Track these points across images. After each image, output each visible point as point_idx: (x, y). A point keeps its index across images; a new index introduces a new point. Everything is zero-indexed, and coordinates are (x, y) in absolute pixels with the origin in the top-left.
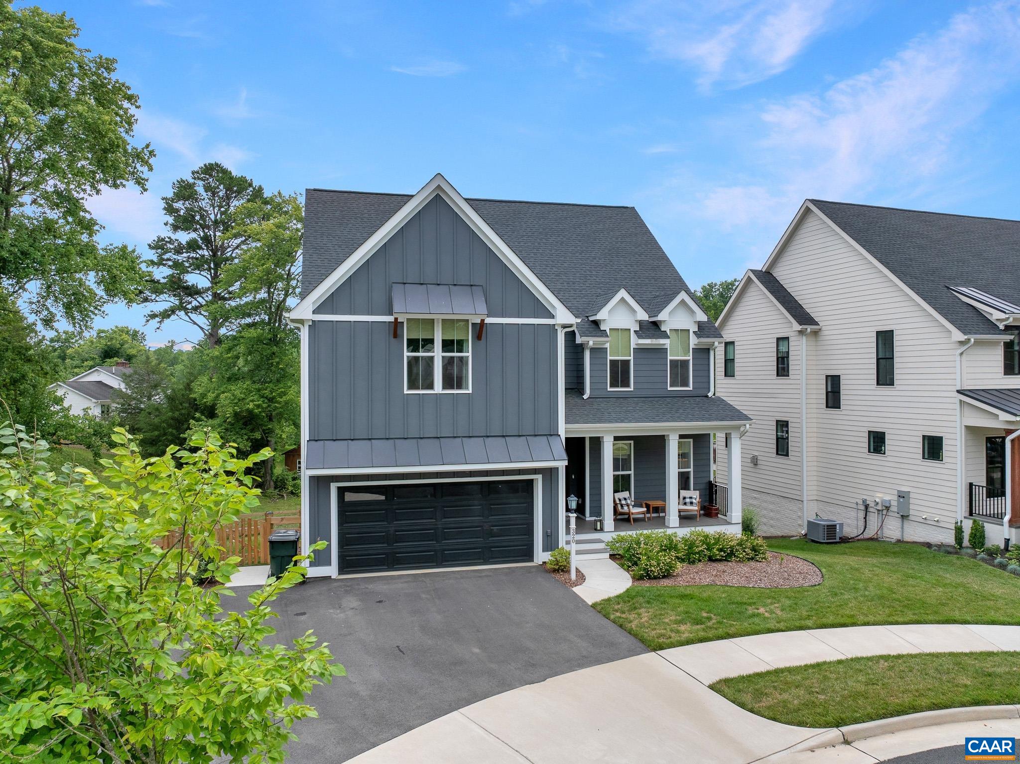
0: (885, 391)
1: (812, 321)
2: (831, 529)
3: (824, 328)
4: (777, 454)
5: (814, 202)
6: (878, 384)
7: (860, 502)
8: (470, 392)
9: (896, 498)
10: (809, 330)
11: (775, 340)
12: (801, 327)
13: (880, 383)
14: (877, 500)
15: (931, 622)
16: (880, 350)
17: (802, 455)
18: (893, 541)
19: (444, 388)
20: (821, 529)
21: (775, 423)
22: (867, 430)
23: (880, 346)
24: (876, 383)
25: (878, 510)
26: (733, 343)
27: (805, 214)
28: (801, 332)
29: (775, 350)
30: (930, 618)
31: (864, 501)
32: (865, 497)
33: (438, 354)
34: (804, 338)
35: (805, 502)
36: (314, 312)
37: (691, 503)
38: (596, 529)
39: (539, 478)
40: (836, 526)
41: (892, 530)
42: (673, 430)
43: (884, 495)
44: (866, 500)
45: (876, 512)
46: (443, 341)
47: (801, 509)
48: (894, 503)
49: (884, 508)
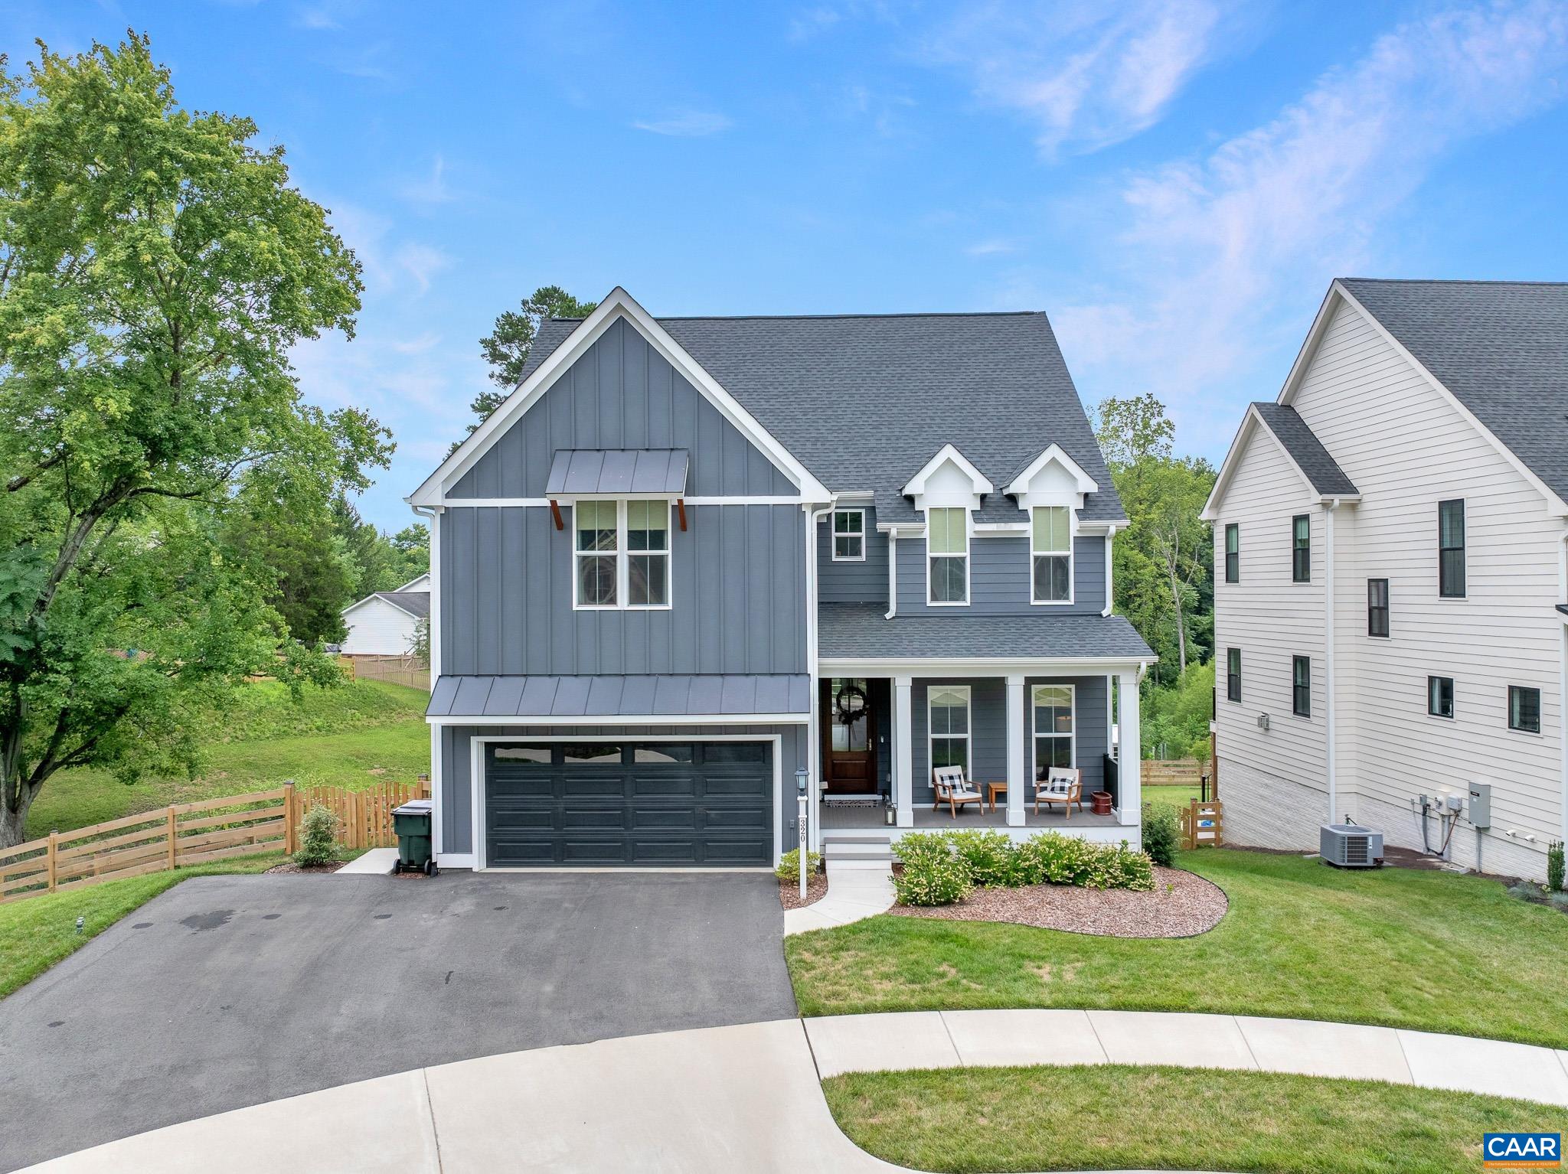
0: (1452, 605)
1: (1347, 487)
2: (1357, 844)
3: (1365, 498)
4: (1295, 712)
5: (1347, 283)
6: (1442, 594)
7: (1417, 800)
8: (669, 607)
9: (1465, 795)
10: (1337, 502)
11: (1290, 521)
12: (1321, 497)
13: (1447, 592)
14: (1440, 798)
15: (1331, 1019)
16: (1447, 532)
17: (1328, 714)
18: (1462, 871)
19: (632, 602)
20: (1338, 843)
21: (1291, 661)
22: (1426, 674)
23: (1447, 525)
24: (1438, 593)
25: (1443, 816)
26: (1235, 526)
27: (1335, 304)
28: (1326, 506)
29: (1291, 536)
30: (1333, 1010)
31: (1423, 798)
32: (1425, 792)
33: (622, 553)
34: (1331, 515)
35: (1333, 796)
36: (448, 496)
37: (1062, 789)
38: (886, 824)
39: (777, 739)
40: (1366, 838)
41: (1463, 853)
42: (1016, 669)
43: (1450, 791)
44: (1426, 796)
45: (1440, 818)
46: (630, 532)
47: (1327, 808)
48: (1465, 804)
49: (1452, 812)
